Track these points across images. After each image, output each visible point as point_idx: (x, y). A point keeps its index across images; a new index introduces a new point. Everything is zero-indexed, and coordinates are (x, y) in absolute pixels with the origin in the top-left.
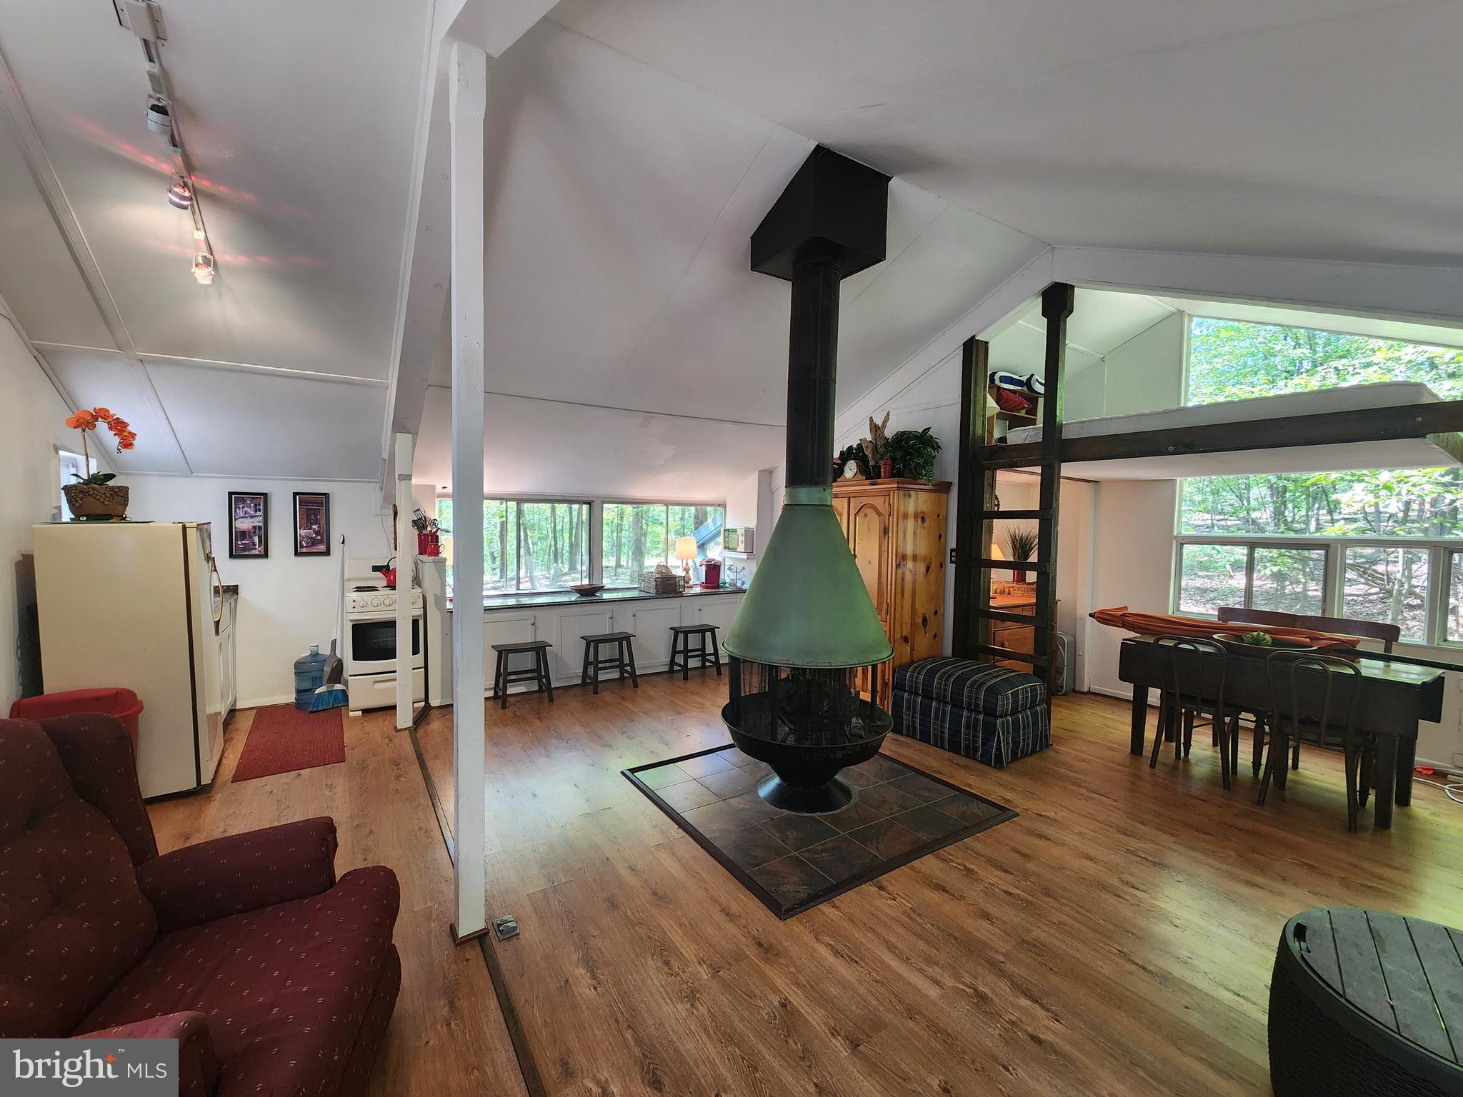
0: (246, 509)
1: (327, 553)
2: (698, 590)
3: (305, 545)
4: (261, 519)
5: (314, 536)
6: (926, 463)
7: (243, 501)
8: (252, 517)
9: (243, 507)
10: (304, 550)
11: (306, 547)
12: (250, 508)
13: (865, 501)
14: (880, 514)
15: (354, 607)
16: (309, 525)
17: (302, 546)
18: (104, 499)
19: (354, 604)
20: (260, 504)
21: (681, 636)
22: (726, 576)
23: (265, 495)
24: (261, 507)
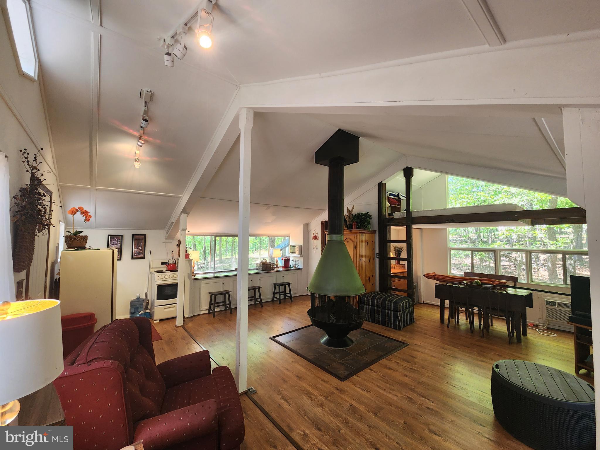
0: (114, 241)
1: (144, 258)
2: (281, 269)
3: (135, 255)
4: (119, 245)
5: (139, 251)
6: (368, 224)
7: (113, 238)
8: (116, 244)
9: (113, 241)
10: (135, 257)
11: (136, 255)
12: (115, 241)
13: (348, 237)
14: (353, 241)
15: (158, 279)
16: (138, 247)
17: (134, 255)
18: (81, 241)
19: (158, 278)
20: (119, 239)
21: (277, 287)
22: (291, 263)
23: (122, 236)
24: (120, 240)
